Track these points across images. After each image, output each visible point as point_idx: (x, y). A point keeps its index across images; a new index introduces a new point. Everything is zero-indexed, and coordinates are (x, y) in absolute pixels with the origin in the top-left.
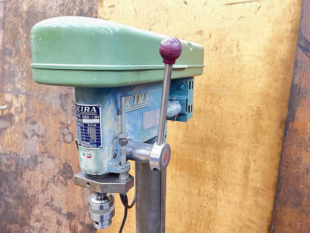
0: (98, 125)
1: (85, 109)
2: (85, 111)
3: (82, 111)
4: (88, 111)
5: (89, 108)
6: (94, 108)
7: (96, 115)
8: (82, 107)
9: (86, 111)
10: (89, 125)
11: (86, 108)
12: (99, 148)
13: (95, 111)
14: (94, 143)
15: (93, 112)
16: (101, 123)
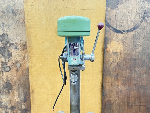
5: (76, 44)
12: (78, 56)
16: (79, 48)
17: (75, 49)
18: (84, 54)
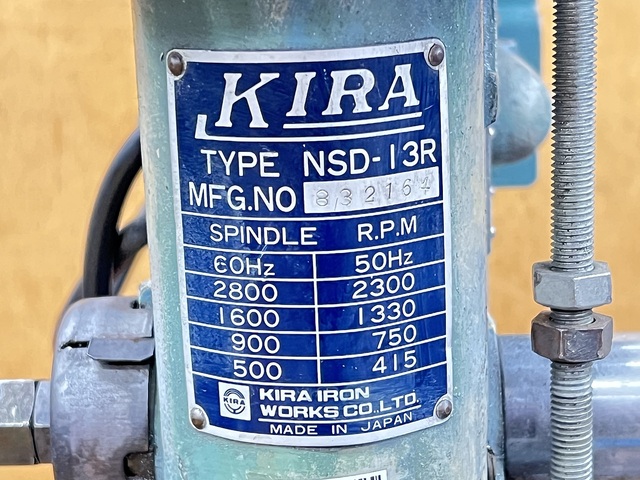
0: (430, 215)
1: (337, 92)
2: (334, 108)
3: (298, 108)
4: (362, 106)
5: (369, 78)
6: (403, 71)
7: (418, 137)
8: (304, 80)
9: (347, 102)
10: (363, 232)
11: (339, 77)
12: (432, 421)
13: (412, 100)
14: (403, 386)
15: (398, 106)
16: (446, 202)
17: (335, 231)
18: (596, 340)
